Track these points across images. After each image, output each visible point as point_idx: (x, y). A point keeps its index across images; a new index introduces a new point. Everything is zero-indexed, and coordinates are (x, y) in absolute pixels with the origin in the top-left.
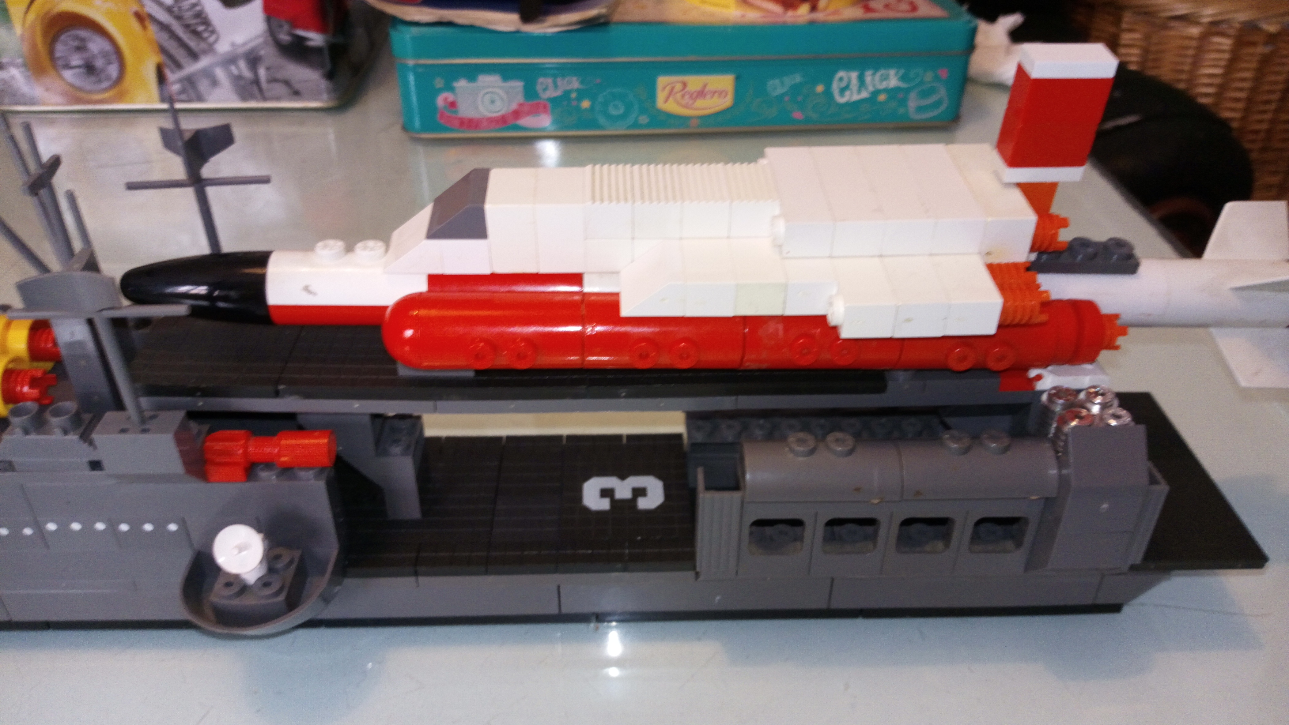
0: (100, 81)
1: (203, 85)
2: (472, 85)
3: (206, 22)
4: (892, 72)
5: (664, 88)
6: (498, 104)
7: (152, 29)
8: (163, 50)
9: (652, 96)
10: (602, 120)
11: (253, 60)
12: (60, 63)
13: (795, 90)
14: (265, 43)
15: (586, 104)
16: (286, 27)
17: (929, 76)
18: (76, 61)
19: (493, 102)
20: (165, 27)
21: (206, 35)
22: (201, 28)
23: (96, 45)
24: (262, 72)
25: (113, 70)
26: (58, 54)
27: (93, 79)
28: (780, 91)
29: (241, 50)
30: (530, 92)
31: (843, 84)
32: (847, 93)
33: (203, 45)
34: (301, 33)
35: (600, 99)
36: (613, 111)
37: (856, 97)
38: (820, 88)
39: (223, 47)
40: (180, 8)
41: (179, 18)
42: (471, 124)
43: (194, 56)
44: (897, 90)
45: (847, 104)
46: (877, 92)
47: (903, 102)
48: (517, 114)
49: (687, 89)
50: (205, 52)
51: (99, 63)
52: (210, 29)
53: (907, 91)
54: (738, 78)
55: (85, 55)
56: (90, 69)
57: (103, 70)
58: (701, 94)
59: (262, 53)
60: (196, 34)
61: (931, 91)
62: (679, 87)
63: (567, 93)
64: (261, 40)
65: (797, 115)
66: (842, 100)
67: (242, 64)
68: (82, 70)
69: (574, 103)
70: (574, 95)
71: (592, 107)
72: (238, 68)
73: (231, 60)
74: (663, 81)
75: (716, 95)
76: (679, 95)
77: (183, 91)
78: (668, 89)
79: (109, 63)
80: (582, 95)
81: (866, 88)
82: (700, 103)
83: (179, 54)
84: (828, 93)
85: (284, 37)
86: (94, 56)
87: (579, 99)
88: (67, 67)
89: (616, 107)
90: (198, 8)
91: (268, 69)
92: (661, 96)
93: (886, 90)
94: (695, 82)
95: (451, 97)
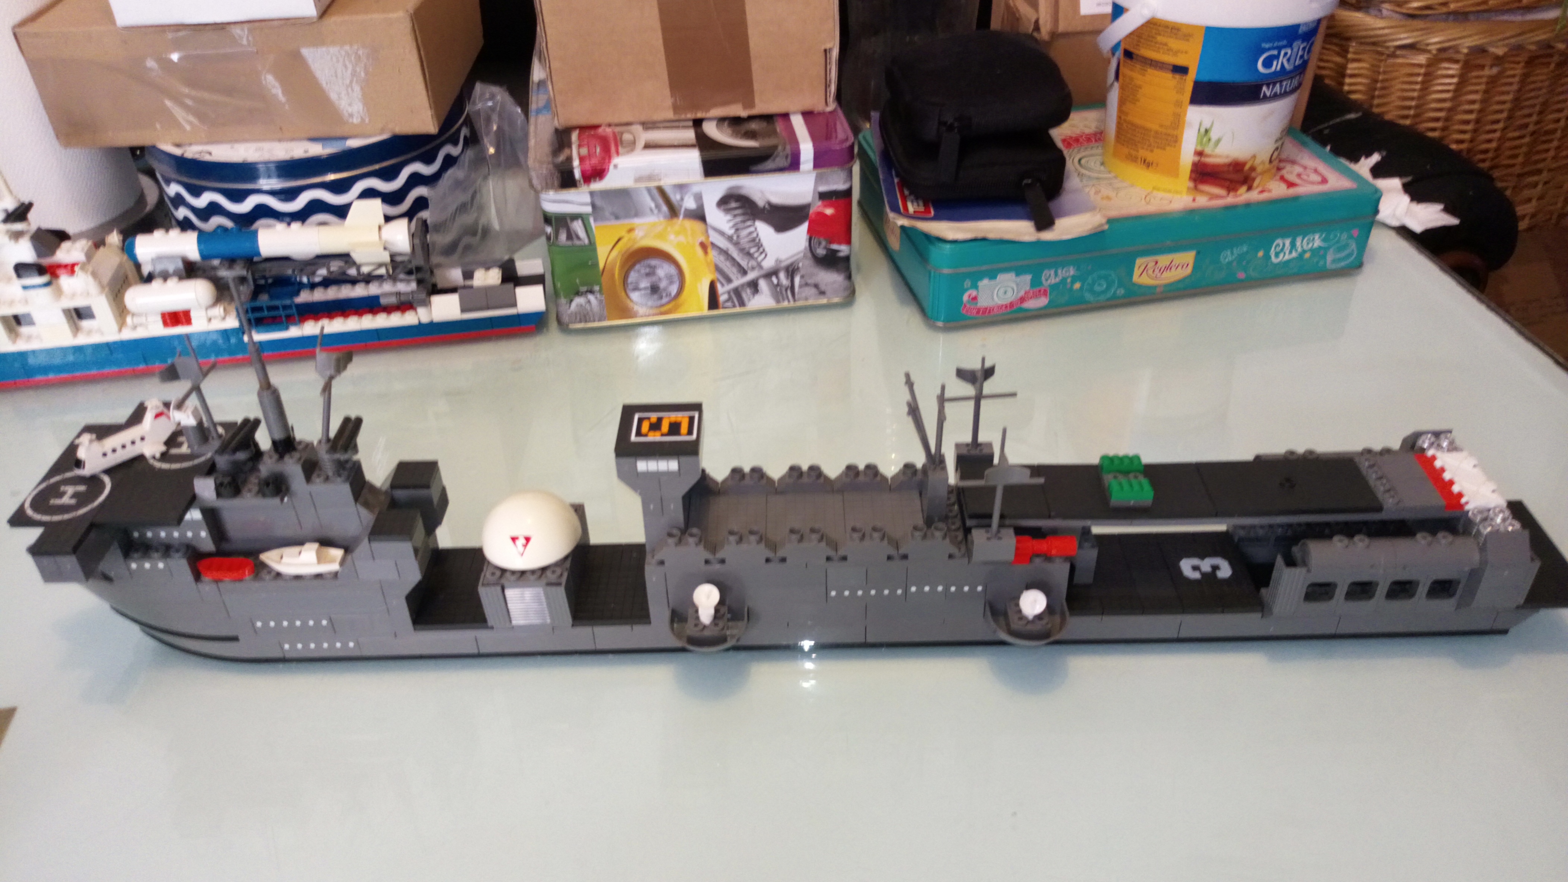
0: (661, 298)
1: (746, 294)
2: (993, 282)
3: (759, 245)
4: (1317, 236)
5: (1139, 267)
6: (1010, 293)
7: (712, 253)
8: (718, 269)
9: (1130, 273)
10: (1088, 296)
11: (791, 271)
12: (630, 287)
13: (1241, 257)
14: (805, 256)
15: (1077, 286)
16: (824, 243)
17: (1345, 236)
18: (645, 284)
19: (1005, 293)
20: (723, 252)
21: (756, 255)
22: (752, 250)
23: (664, 270)
24: (797, 280)
25: (674, 289)
26: (630, 280)
27: (656, 297)
28: (1230, 258)
29: (784, 264)
30: (1036, 282)
31: (1278, 249)
32: (1281, 255)
33: (753, 263)
34: (835, 247)
35: (1090, 280)
36: (1097, 288)
37: (1287, 257)
38: (1261, 254)
39: (768, 263)
40: (738, 237)
41: (736, 244)
42: (986, 311)
43: (744, 272)
44: (1320, 248)
45: (1280, 262)
46: (1304, 252)
47: (1324, 257)
48: (1022, 300)
49: (1158, 265)
50: (753, 268)
51: (663, 285)
52: (761, 250)
53: (1326, 249)
54: (1198, 253)
55: (654, 279)
56: (654, 289)
57: (665, 289)
58: (1168, 268)
59: (800, 265)
60: (749, 255)
61: (1346, 246)
62: (1151, 264)
63: (1064, 280)
64: (802, 255)
65: (1241, 275)
66: (1274, 260)
67: (782, 275)
68: (649, 291)
69: (1069, 286)
70: (1069, 280)
71: (1081, 288)
72: (777, 277)
73: (774, 272)
74: (1140, 262)
75: (1180, 268)
76: (1150, 272)
77: (730, 299)
78: (1143, 268)
79: (671, 282)
80: (1074, 279)
81: (1296, 250)
82: (1167, 274)
83: (732, 272)
84: (1267, 257)
85: (821, 251)
86: (660, 279)
87: (1073, 282)
88: (636, 289)
89: (1099, 285)
90: (755, 235)
91: (802, 277)
92: (1137, 272)
93: (1311, 250)
94: (1164, 260)
95: (974, 293)
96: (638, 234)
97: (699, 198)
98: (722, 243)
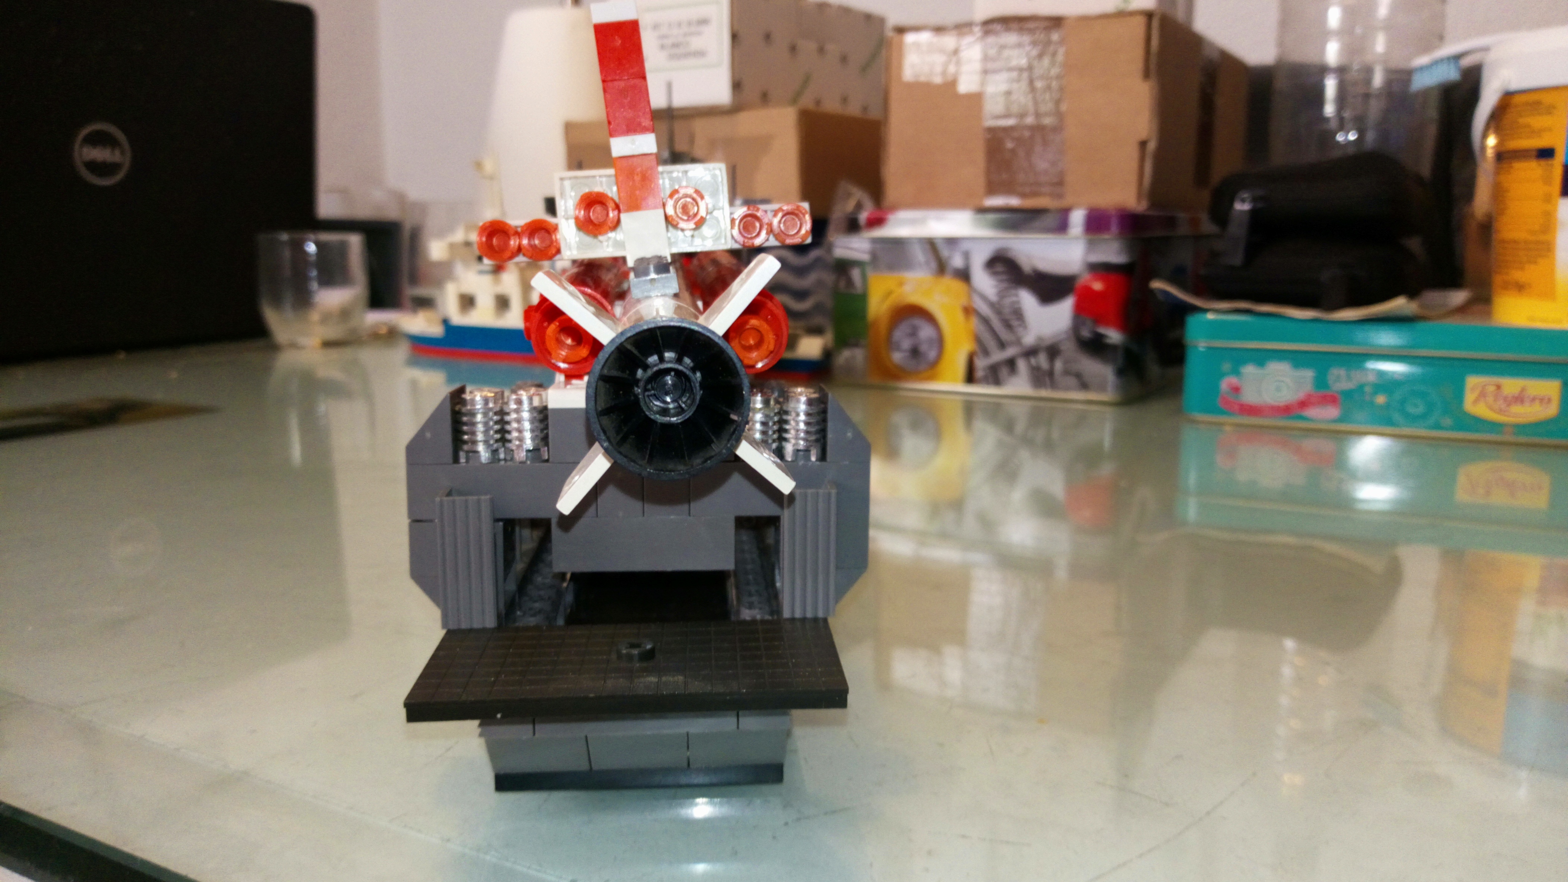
0: (920, 362)
2: (1260, 371)
5: (1474, 389)
6: (1284, 391)
7: (974, 321)
9: (1459, 397)
10: (1398, 419)
12: (893, 344)
15: (1380, 399)
16: (1090, 324)
18: (906, 344)
19: (1279, 390)
20: (985, 321)
23: (926, 332)
25: (932, 355)
26: (894, 337)
27: (915, 360)
30: (1321, 381)
34: (1102, 330)
35: (1398, 394)
36: (1411, 410)
42: (1253, 410)
48: (1303, 404)
49: (1501, 393)
51: (924, 348)
54: (1564, 385)
55: (915, 340)
56: (915, 351)
57: (924, 354)
58: (1519, 399)
62: (1492, 388)
63: (1361, 386)
68: (909, 352)
69: (1368, 397)
70: (1368, 389)
71: (1387, 402)
75: (1537, 402)
76: (1490, 399)
78: (1478, 390)
79: (931, 347)
80: (1377, 389)
82: (1517, 409)
85: (1086, 333)
86: (921, 342)
87: (1375, 393)
89: (1416, 406)
92: (1468, 396)
94: (1512, 385)
95: (1235, 381)
96: (907, 288)
97: (967, 255)
98: (985, 310)
